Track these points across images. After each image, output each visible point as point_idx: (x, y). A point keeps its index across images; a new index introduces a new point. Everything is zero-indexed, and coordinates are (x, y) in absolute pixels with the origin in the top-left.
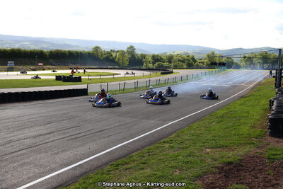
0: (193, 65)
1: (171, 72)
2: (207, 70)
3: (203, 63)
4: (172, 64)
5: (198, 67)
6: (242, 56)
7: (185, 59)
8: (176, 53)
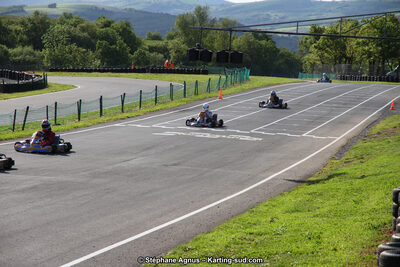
0: (125, 60)
1: (42, 85)
2: (178, 80)
3: (164, 51)
4: (46, 52)
5: (145, 67)
6: (307, 29)
7: (94, 35)
8: (58, 11)
